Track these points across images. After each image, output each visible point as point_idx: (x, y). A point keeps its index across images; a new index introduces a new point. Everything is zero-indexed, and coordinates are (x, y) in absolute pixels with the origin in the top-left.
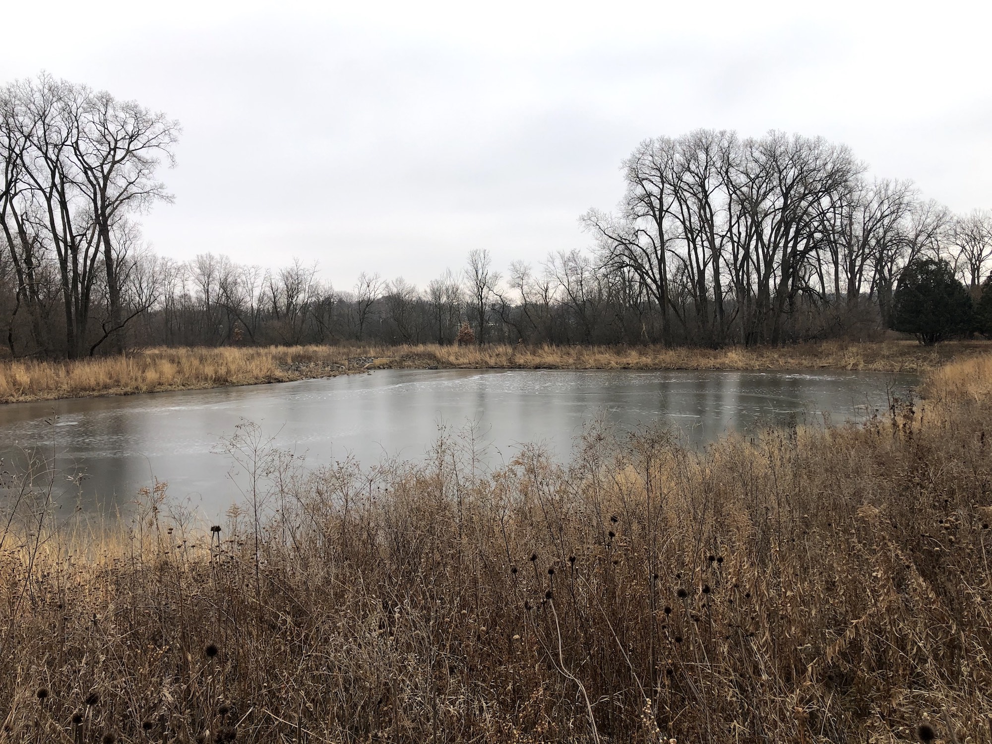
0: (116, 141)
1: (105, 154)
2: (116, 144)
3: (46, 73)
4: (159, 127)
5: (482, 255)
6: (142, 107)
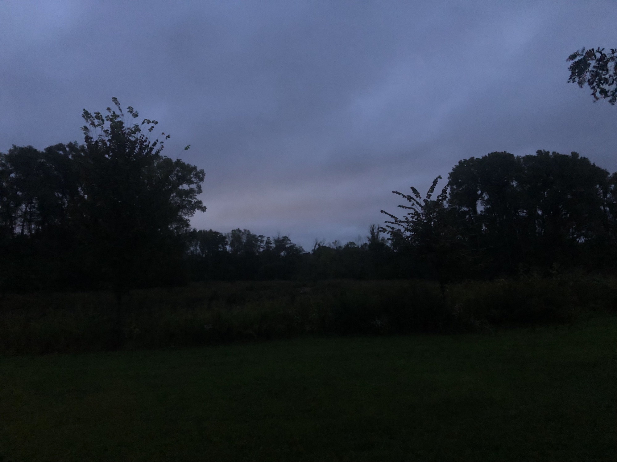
5: (377, 228)
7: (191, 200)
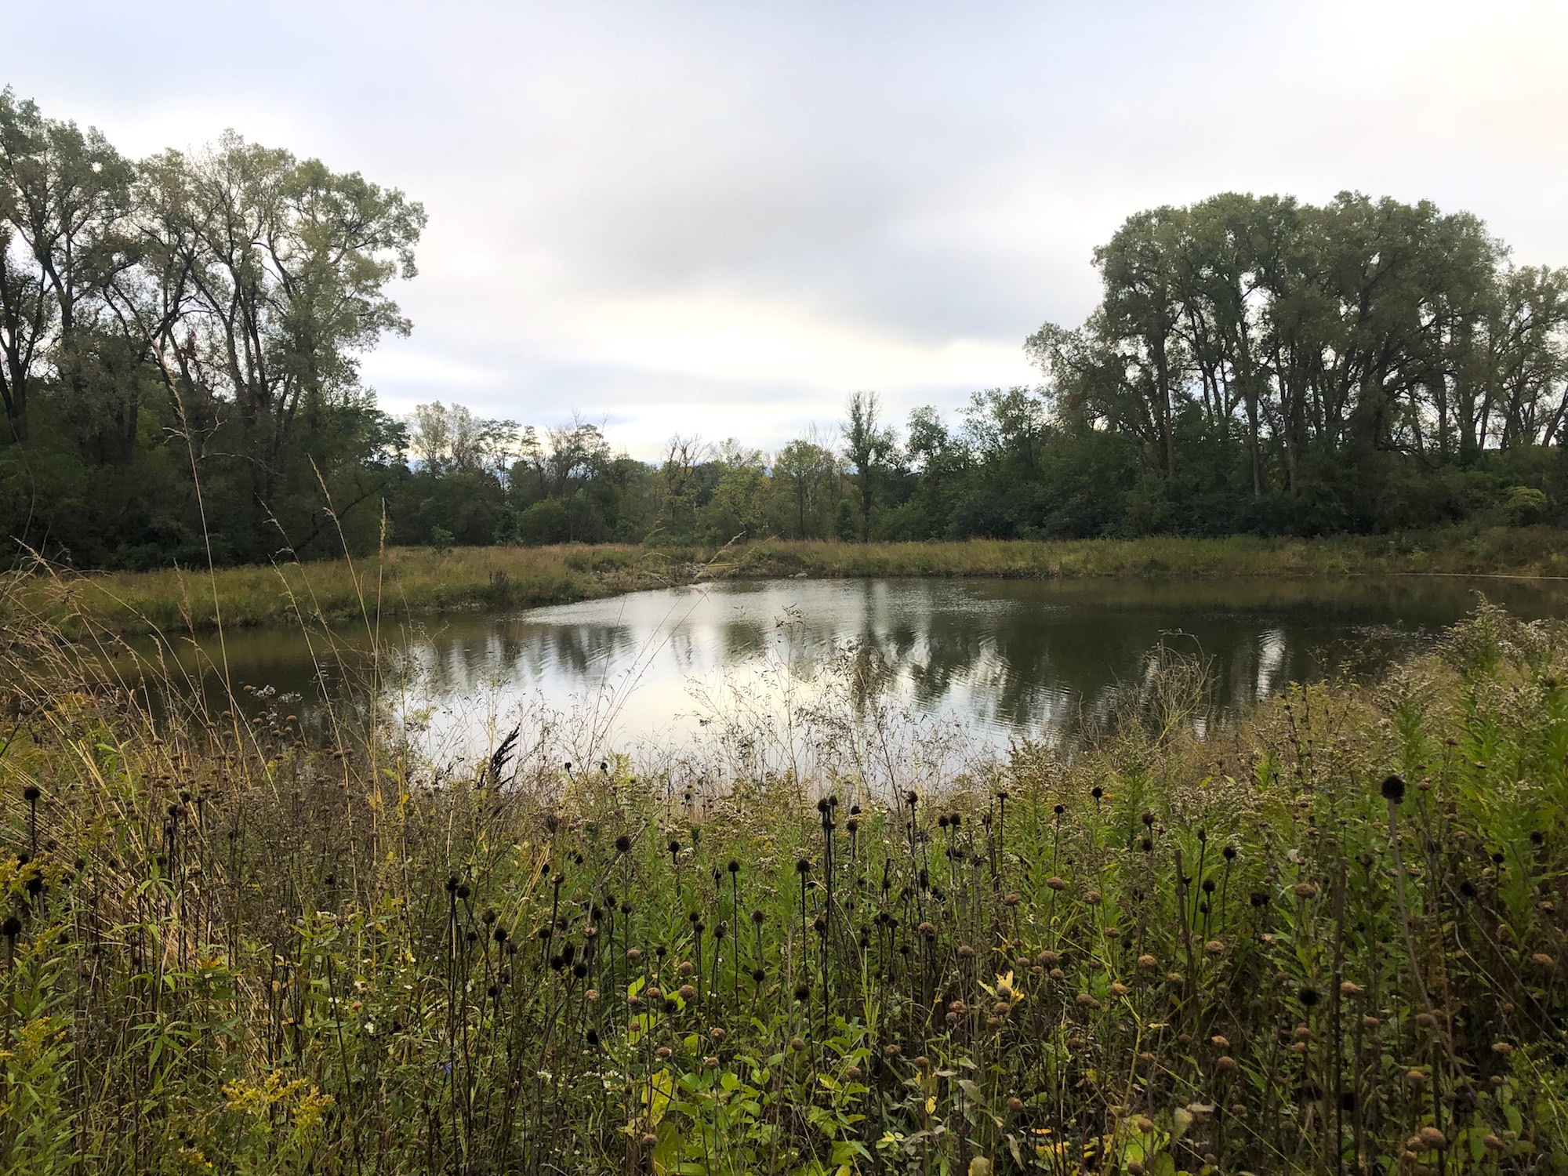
5: (868, 400)
6: (368, 182)
7: (366, 298)
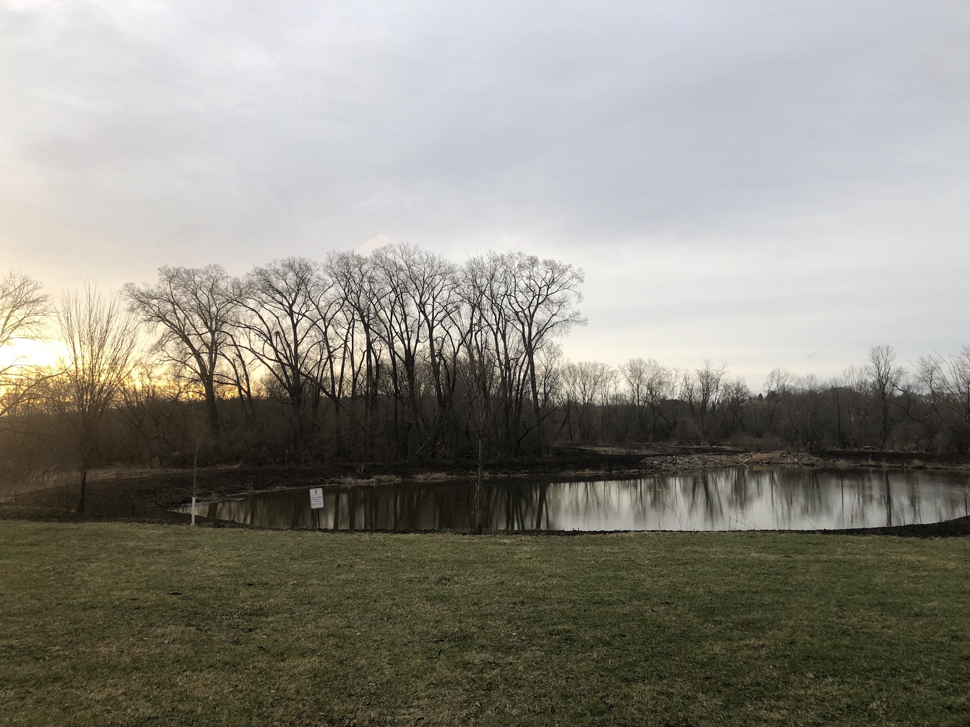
0: (540, 288)
1: (530, 299)
2: (540, 290)
3: (492, 252)
4: (568, 274)
5: (884, 351)
6: (557, 262)
